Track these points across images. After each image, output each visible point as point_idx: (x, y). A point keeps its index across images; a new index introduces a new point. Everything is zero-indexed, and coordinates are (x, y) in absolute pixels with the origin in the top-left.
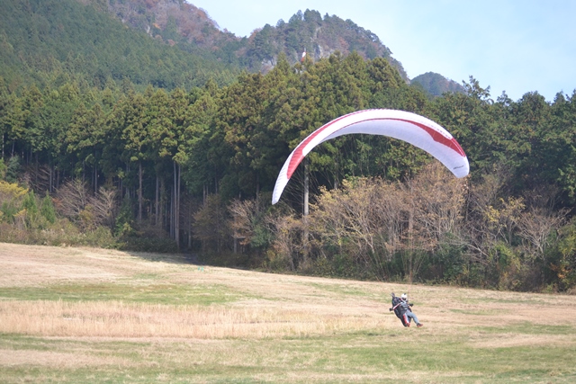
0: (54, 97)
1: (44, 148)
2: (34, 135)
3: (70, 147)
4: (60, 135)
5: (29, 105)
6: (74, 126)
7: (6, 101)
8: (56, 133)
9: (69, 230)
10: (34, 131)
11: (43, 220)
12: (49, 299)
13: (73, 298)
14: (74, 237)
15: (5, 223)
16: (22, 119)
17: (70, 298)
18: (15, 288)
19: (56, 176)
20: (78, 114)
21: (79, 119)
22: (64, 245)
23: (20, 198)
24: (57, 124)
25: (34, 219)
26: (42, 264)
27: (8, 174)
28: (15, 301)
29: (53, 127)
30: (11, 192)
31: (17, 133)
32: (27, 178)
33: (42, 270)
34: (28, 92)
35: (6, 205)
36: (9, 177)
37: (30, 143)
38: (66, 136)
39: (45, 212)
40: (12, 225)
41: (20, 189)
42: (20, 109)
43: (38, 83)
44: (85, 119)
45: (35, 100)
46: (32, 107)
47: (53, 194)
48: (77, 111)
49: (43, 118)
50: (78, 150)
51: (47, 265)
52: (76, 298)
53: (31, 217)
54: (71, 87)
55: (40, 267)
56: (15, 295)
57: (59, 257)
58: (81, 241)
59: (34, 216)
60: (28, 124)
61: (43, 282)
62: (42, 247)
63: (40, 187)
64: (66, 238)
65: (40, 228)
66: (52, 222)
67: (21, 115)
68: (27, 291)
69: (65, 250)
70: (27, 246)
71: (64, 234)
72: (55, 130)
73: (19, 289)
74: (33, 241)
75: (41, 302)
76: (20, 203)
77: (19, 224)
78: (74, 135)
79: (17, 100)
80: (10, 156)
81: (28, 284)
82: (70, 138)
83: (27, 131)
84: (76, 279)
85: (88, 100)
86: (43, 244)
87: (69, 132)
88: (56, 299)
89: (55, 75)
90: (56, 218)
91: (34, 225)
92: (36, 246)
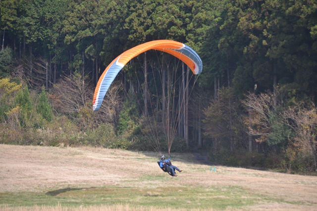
1: (39, 40)
2: (28, 25)
3: (68, 37)
4: (56, 24)
6: (72, 14)
8: (52, 22)
9: (69, 128)
10: (27, 20)
11: (39, 118)
12: (46, 204)
13: (73, 203)
14: (74, 136)
16: (13, 6)
17: (70, 203)
18: (7, 193)
19: (53, 70)
21: (77, 7)
22: (63, 144)
23: (13, 94)
24: (53, 13)
25: (28, 117)
26: (38, 166)
28: (7, 208)
29: (48, 16)
30: (3, 88)
31: (8, 23)
32: (20, 71)
33: (38, 172)
37: (22, 33)
38: (63, 26)
39: (41, 109)
40: (4, 124)
41: (12, 84)
44: (83, 7)
49: (36, 6)
50: (76, 41)
51: (44, 167)
52: (77, 203)
53: (26, 115)
55: (35, 169)
56: (8, 201)
57: (57, 158)
58: (81, 140)
59: (29, 114)
60: (21, 13)
61: (39, 186)
62: (38, 147)
63: (35, 82)
64: (64, 137)
65: (36, 126)
66: (49, 120)
68: (21, 196)
69: (64, 150)
70: (21, 147)
71: (62, 133)
72: (51, 19)
73: (12, 194)
74: (28, 141)
75: (37, 207)
76: (13, 99)
77: (12, 123)
78: (71, 24)
81: (22, 188)
82: (68, 28)
83: (19, 20)
84: (76, 181)
86: (39, 144)
87: (65, 22)
88: (54, 204)
90: (53, 116)
91: (28, 123)
92: (31, 147)
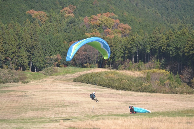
0: (179, 34)
1: (175, 55)
2: (171, 50)
3: (186, 54)
4: (182, 49)
5: (168, 38)
6: (187, 46)
7: (159, 37)
8: (180, 49)
10: (171, 48)
11: (176, 84)
12: (181, 116)
13: (191, 115)
14: (189, 90)
15: (161, 86)
16: (166, 44)
17: (190, 116)
18: (166, 112)
19: (181, 66)
20: (189, 41)
21: (189, 42)
22: (185, 94)
23: (167, 75)
24: (180, 45)
25: (172, 84)
26: (177, 102)
27: (161, 66)
28: (167, 117)
29: (179, 46)
30: (163, 73)
31: (164, 50)
32: (169, 67)
33: (177, 104)
34: (168, 33)
35: (161, 78)
36: (161, 67)
37: (170, 53)
38: (184, 50)
39: (177, 81)
40: (164, 86)
41: (166, 72)
42: (165, 40)
43: (172, 29)
44: (192, 42)
45: (171, 36)
46: (170, 39)
47: (180, 73)
48: (188, 39)
49: (174, 43)
50: (189, 56)
51: (179, 102)
52: (192, 116)
53: (171, 83)
54: (185, 30)
55: (176, 103)
56: (167, 115)
57: (183, 99)
58: (192, 92)
59: (173, 83)
60: (169, 46)
61: (178, 109)
62: (176, 95)
63: (174, 71)
64: (186, 91)
65: (175, 87)
66: (180, 84)
67: (166, 42)
68: (171, 113)
69: (186, 96)
70: (170, 95)
71: (185, 89)
72: (180, 47)
73: (168, 112)
74: (173, 93)
75: (178, 117)
76: (167, 77)
77: (166, 86)
78: (187, 49)
79: (164, 36)
80: (162, 59)
81: (172, 110)
82: (186, 50)
83: (168, 48)
84: (191, 108)
85: (192, 35)
86: (176, 94)
87: (185, 48)
88: (184, 116)
89: (178, 25)
90: (181, 83)
91: (173, 86)
92: (174, 95)
